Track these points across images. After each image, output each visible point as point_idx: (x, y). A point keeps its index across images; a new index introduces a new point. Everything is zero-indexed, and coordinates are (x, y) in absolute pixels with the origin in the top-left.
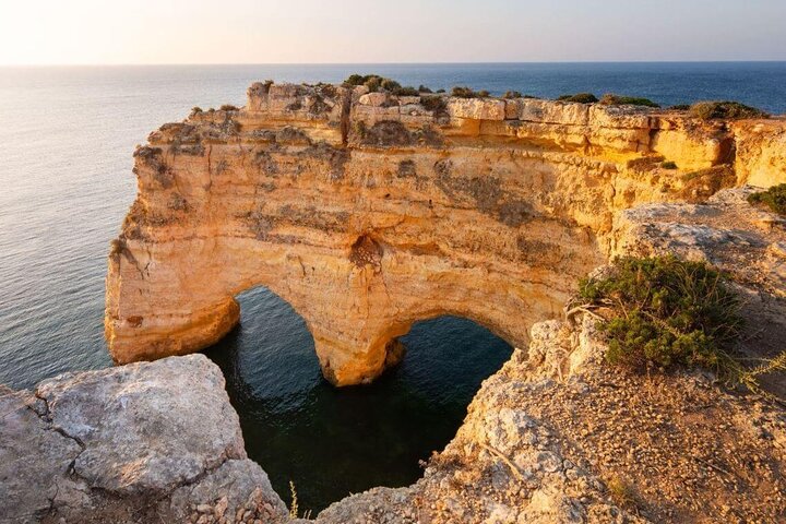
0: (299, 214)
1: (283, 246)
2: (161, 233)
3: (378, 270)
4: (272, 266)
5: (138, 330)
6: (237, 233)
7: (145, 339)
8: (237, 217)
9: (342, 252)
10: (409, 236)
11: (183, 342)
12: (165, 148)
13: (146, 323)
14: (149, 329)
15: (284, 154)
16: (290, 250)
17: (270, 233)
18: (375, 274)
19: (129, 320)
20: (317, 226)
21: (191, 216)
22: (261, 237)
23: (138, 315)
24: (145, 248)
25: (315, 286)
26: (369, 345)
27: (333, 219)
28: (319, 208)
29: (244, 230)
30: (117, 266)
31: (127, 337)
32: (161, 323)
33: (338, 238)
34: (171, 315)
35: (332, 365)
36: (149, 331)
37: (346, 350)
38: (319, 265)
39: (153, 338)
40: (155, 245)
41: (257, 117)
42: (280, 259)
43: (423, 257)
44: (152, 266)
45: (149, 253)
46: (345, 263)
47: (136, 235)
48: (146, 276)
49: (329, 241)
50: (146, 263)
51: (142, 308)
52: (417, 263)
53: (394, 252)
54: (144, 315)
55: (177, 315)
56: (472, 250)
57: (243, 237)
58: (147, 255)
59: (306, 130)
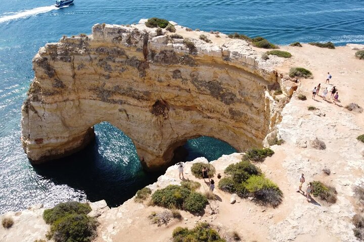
0: (124, 90)
1: (116, 105)
2: (50, 99)
3: (167, 117)
4: (111, 114)
5: (41, 145)
6: (91, 98)
7: (45, 149)
8: (90, 90)
9: (148, 109)
10: (182, 102)
11: (65, 149)
12: (49, 57)
13: (45, 142)
14: (46, 144)
15: (114, 62)
16: (120, 107)
17: (109, 98)
18: (165, 119)
19: (36, 140)
20: (133, 97)
21: (65, 90)
22: (104, 100)
23: (41, 138)
24: (42, 106)
25: (134, 124)
26: (163, 152)
27: (141, 94)
28: (134, 88)
29: (95, 96)
30: (27, 114)
31: (36, 148)
32: (53, 141)
33: (145, 103)
34: (58, 138)
35: (145, 161)
36: (47, 145)
37: (152, 154)
38: (136, 114)
39: (50, 148)
40: (47, 105)
41: (98, 41)
42: (115, 111)
43: (189, 112)
44: (47, 114)
45: (44, 109)
46: (149, 114)
47: (36, 99)
48: (44, 120)
49: (140, 104)
50: (43, 113)
51: (42, 135)
52: (186, 114)
53: (174, 109)
54: (44, 138)
55: (61, 137)
56: (211, 112)
57: (94, 100)
58: (43, 109)
59: (126, 50)
